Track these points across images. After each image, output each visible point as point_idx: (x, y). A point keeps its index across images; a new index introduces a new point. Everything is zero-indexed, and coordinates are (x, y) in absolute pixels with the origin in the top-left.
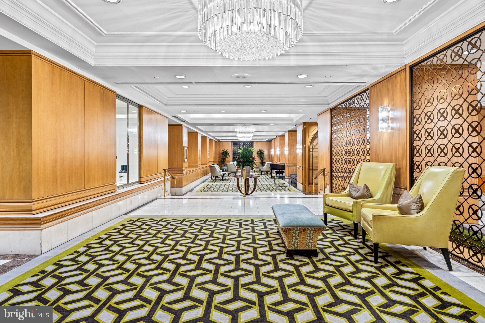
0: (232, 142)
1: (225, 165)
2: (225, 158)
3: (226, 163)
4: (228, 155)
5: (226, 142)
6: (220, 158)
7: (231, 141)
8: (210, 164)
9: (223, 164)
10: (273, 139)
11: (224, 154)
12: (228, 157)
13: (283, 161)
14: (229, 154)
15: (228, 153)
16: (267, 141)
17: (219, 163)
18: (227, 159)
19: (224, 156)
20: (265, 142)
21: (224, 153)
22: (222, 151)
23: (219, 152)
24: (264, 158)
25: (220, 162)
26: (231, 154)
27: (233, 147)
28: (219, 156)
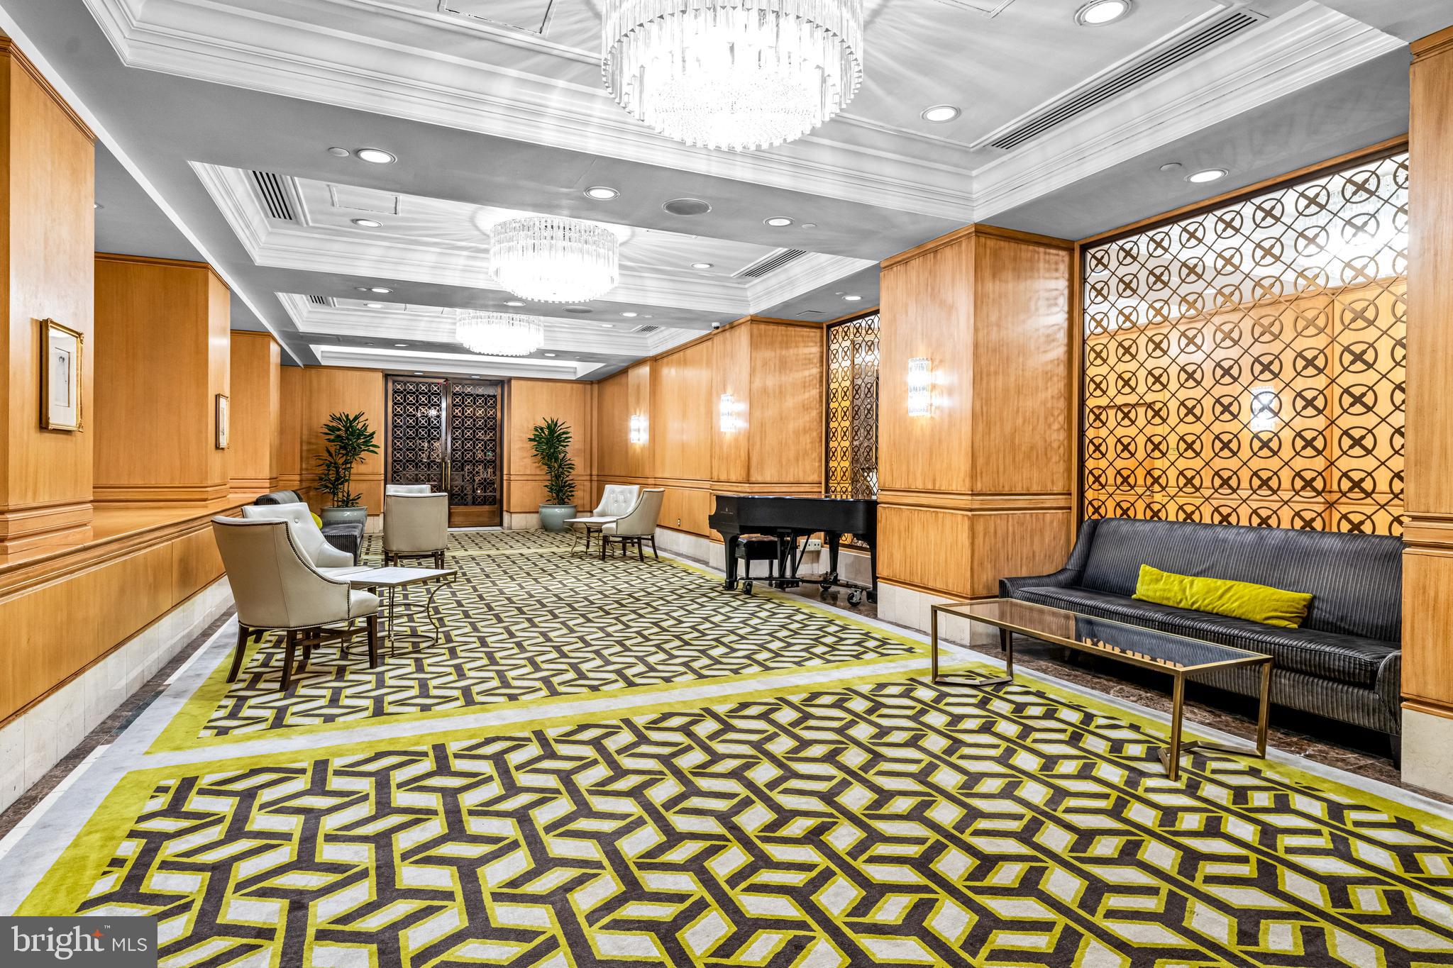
0: (387, 375)
1: (348, 503)
2: (346, 463)
3: (353, 488)
4: (366, 443)
5: (350, 373)
6: (313, 462)
7: (382, 371)
8: (235, 498)
9: (335, 494)
10: (639, 362)
11: (339, 436)
12: (363, 455)
13: (768, 479)
14: (374, 442)
15: (370, 430)
16: (579, 381)
17: (309, 488)
18: (357, 468)
19: (344, 448)
20: (569, 386)
21: (342, 433)
22: (325, 419)
23: (310, 429)
24: (571, 467)
25: (316, 485)
26: (379, 440)
27: (390, 404)
28: (308, 451)
